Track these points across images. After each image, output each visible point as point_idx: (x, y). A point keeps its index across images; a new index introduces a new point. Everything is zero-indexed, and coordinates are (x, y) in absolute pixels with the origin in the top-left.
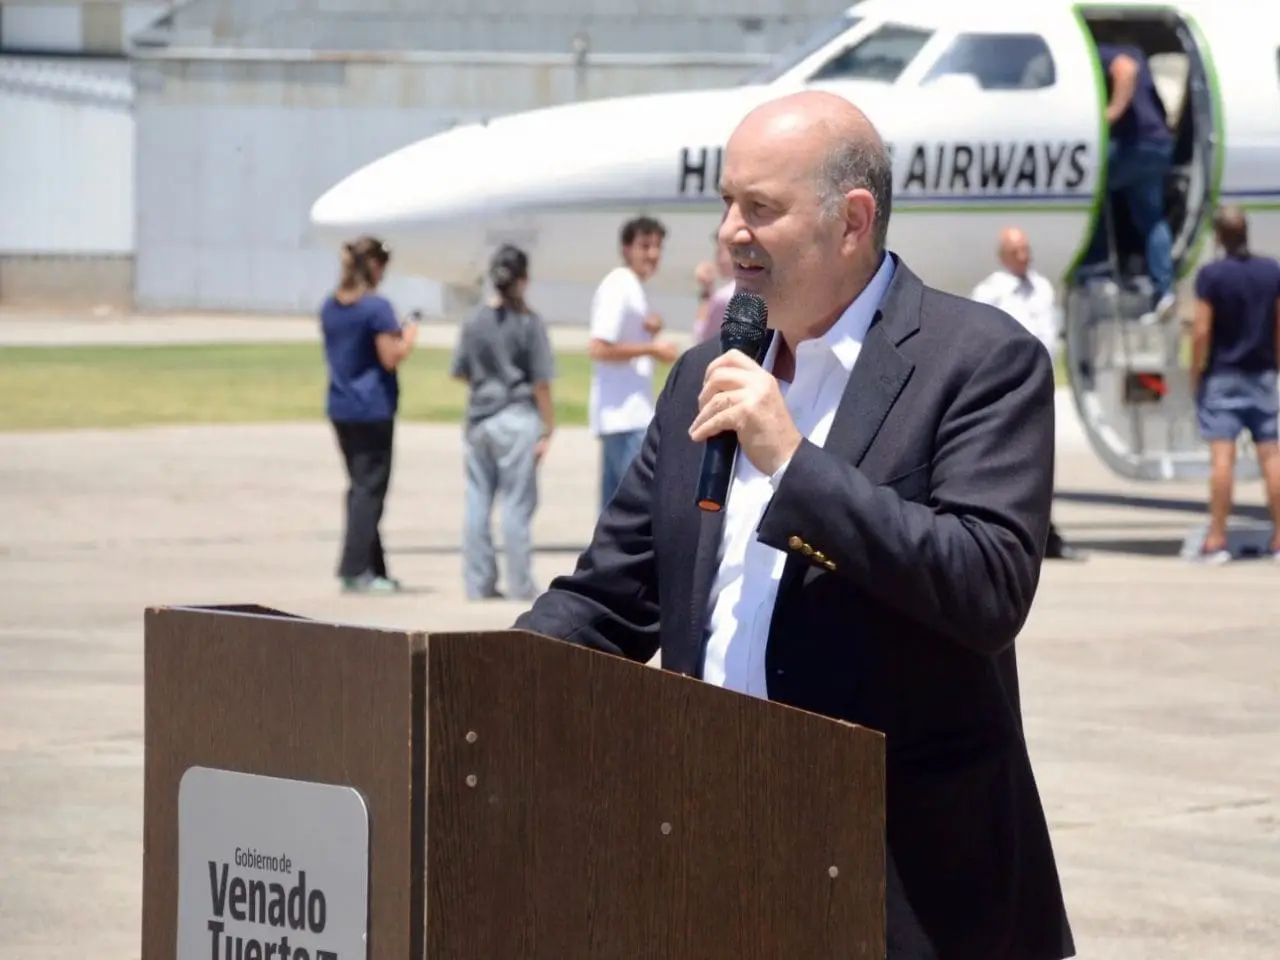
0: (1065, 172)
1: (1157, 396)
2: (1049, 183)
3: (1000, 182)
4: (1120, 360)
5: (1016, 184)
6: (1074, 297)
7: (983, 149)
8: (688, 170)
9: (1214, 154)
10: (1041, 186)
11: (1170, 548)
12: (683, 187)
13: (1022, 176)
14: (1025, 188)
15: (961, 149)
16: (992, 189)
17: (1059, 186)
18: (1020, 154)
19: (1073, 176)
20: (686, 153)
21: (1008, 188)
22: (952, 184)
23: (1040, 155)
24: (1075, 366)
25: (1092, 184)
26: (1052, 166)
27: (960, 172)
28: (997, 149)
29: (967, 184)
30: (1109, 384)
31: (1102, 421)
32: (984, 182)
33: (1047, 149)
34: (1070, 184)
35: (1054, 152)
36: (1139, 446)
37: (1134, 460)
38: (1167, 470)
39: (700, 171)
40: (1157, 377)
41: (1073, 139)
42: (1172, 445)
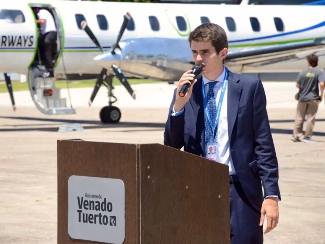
0: (28, 42)
1: (51, 95)
2: (25, 45)
3: (13, 45)
4: (42, 86)
5: (17, 45)
6: (31, 71)
7: (9, 37)
9: (62, 39)
10: (23, 46)
11: (56, 130)
13: (18, 43)
14: (19, 46)
15: (4, 37)
16: (11, 46)
17: (27, 46)
18: (18, 38)
19: (30, 44)
21: (15, 46)
22: (2, 45)
23: (22, 38)
24: (31, 88)
25: (35, 45)
26: (25, 41)
27: (4, 42)
28: (12, 37)
29: (5, 45)
30: (40, 92)
31: (38, 101)
32: (10, 45)
33: (24, 37)
34: (30, 45)
35: (26, 38)
36: (48, 106)
37: (47, 109)
38: (54, 112)
40: (51, 90)
41: (30, 35)
42: (55, 106)
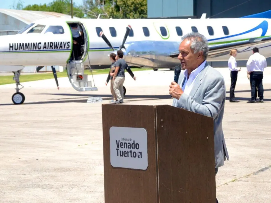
0: (66, 46)
1: (81, 79)
2: (64, 48)
3: (57, 48)
4: (76, 74)
5: (60, 48)
6: (68, 65)
7: (54, 43)
8: (10, 47)
9: (88, 43)
10: (63, 48)
11: (85, 101)
12: (10, 49)
13: (60, 47)
14: (61, 48)
15: (51, 43)
16: (56, 49)
17: (66, 48)
18: (60, 43)
19: (68, 47)
20: (10, 44)
21: (58, 49)
22: (50, 48)
23: (63, 43)
24: (69, 75)
25: (71, 48)
26: (65, 45)
27: (51, 46)
28: (57, 43)
29: (52, 48)
30: (74, 77)
31: (74, 83)
32: (55, 48)
33: (64, 43)
34: (67, 48)
35: (65, 43)
36: (80, 86)
37: (79, 88)
38: (84, 89)
39: (12, 47)
40: (81, 76)
41: (67, 41)
42: (84, 87)
